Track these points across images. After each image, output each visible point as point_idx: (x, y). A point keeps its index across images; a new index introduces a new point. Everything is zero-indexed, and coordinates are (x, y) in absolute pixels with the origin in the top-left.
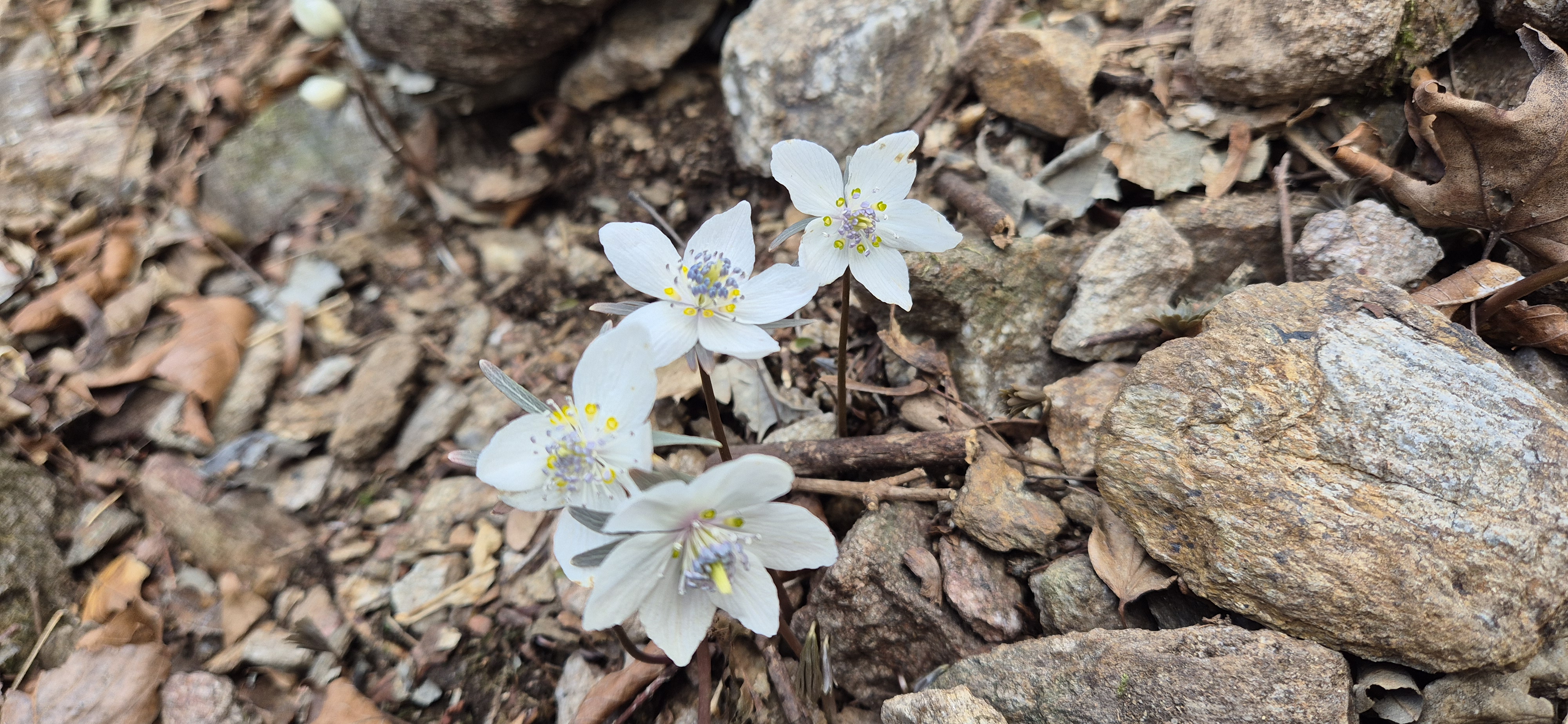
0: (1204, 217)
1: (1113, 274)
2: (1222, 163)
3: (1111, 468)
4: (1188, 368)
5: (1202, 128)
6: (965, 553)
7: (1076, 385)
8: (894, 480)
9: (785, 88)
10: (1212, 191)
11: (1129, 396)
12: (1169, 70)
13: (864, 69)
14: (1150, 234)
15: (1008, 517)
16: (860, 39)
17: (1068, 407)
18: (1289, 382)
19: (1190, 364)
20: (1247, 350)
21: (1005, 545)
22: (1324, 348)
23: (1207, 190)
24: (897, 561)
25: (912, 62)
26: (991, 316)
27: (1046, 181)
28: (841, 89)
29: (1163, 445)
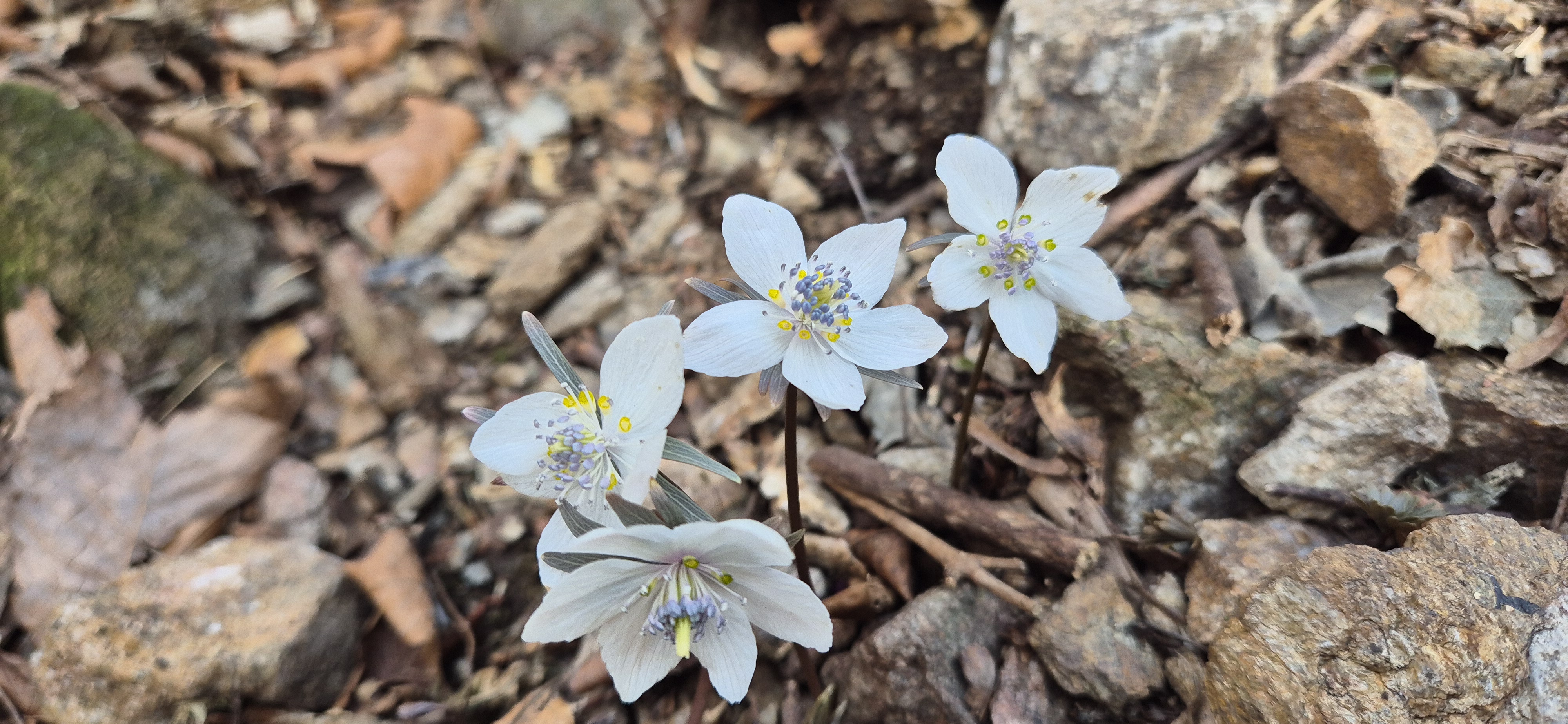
0: (1484, 391)
1: (1339, 422)
2: (1540, 330)
3: (1226, 660)
4: (1361, 588)
5: (1531, 279)
6: (1029, 675)
7: (1241, 533)
8: (988, 561)
9: (1055, 73)
10: (1513, 361)
11: (1280, 588)
12: (1522, 191)
13: (1150, 79)
14: (1403, 393)
15: (1093, 658)
16: (1158, 44)
17: (1220, 556)
18: (1480, 660)
19: (1365, 584)
20: (1443, 598)
21: (1075, 687)
22: (1545, 633)
23: (1509, 359)
24: (952, 653)
25: (1210, 87)
26: (1176, 417)
27: (1309, 280)
28: (1114, 95)
29: (1295, 664)
